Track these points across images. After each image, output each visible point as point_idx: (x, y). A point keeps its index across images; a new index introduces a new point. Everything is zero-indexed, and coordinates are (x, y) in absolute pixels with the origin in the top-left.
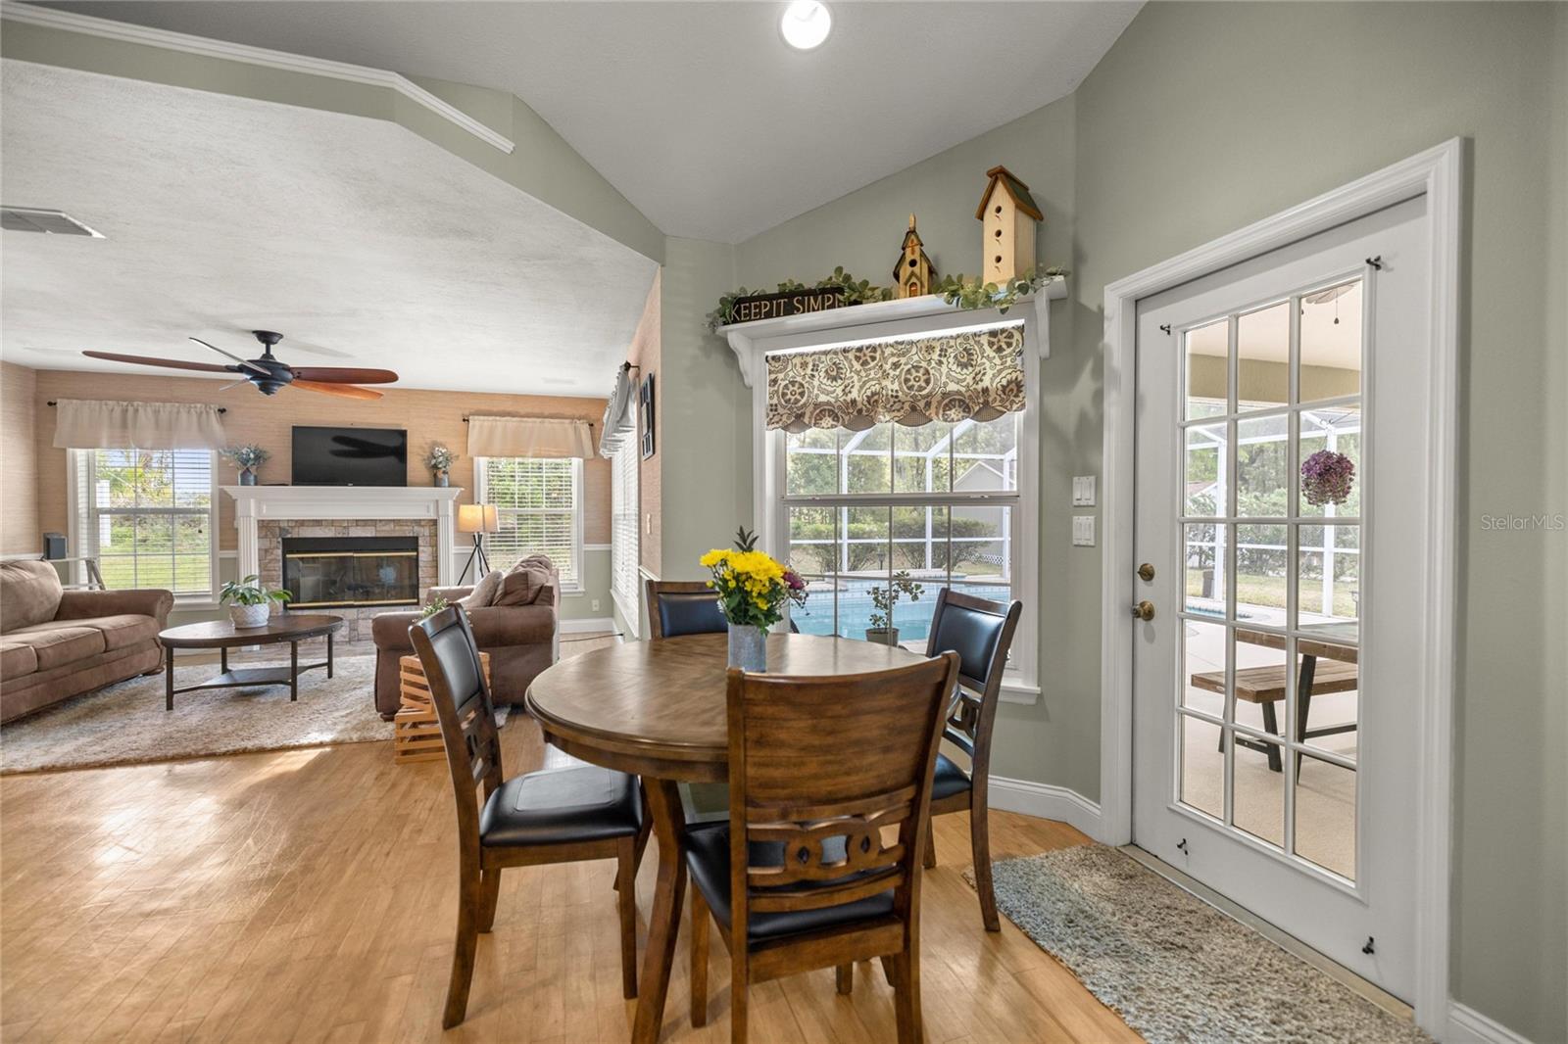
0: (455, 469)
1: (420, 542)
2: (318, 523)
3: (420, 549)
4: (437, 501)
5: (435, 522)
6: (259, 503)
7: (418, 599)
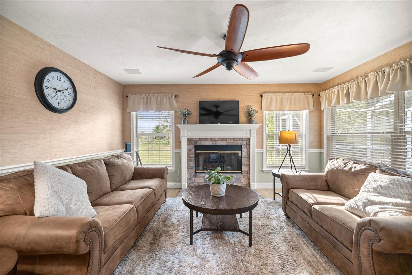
0: (257, 116)
1: (243, 147)
2: (207, 139)
3: (243, 150)
4: (250, 130)
5: (249, 139)
6: (188, 131)
7: (241, 170)
